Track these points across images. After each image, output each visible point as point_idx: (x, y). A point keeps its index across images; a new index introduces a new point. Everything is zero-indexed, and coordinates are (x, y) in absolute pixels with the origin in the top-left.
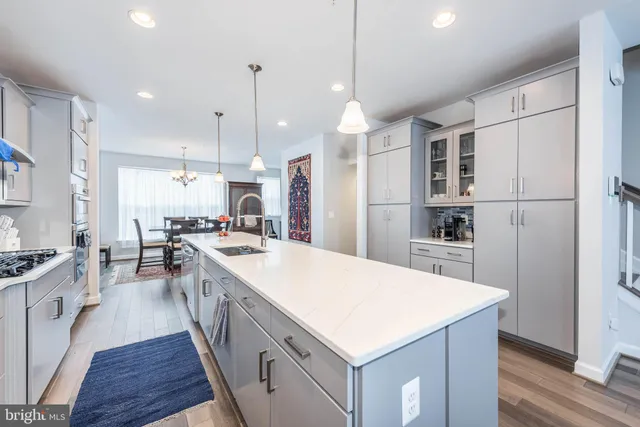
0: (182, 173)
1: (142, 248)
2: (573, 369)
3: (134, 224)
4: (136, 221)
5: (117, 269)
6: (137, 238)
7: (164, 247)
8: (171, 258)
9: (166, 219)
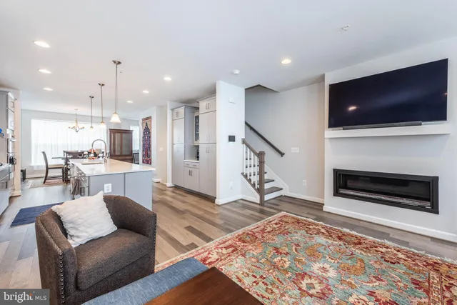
0: (74, 125)
1: (48, 169)
2: (214, 202)
3: (42, 155)
4: (44, 153)
5: (30, 182)
6: (45, 164)
7: (62, 168)
8: (67, 174)
9: (64, 152)
